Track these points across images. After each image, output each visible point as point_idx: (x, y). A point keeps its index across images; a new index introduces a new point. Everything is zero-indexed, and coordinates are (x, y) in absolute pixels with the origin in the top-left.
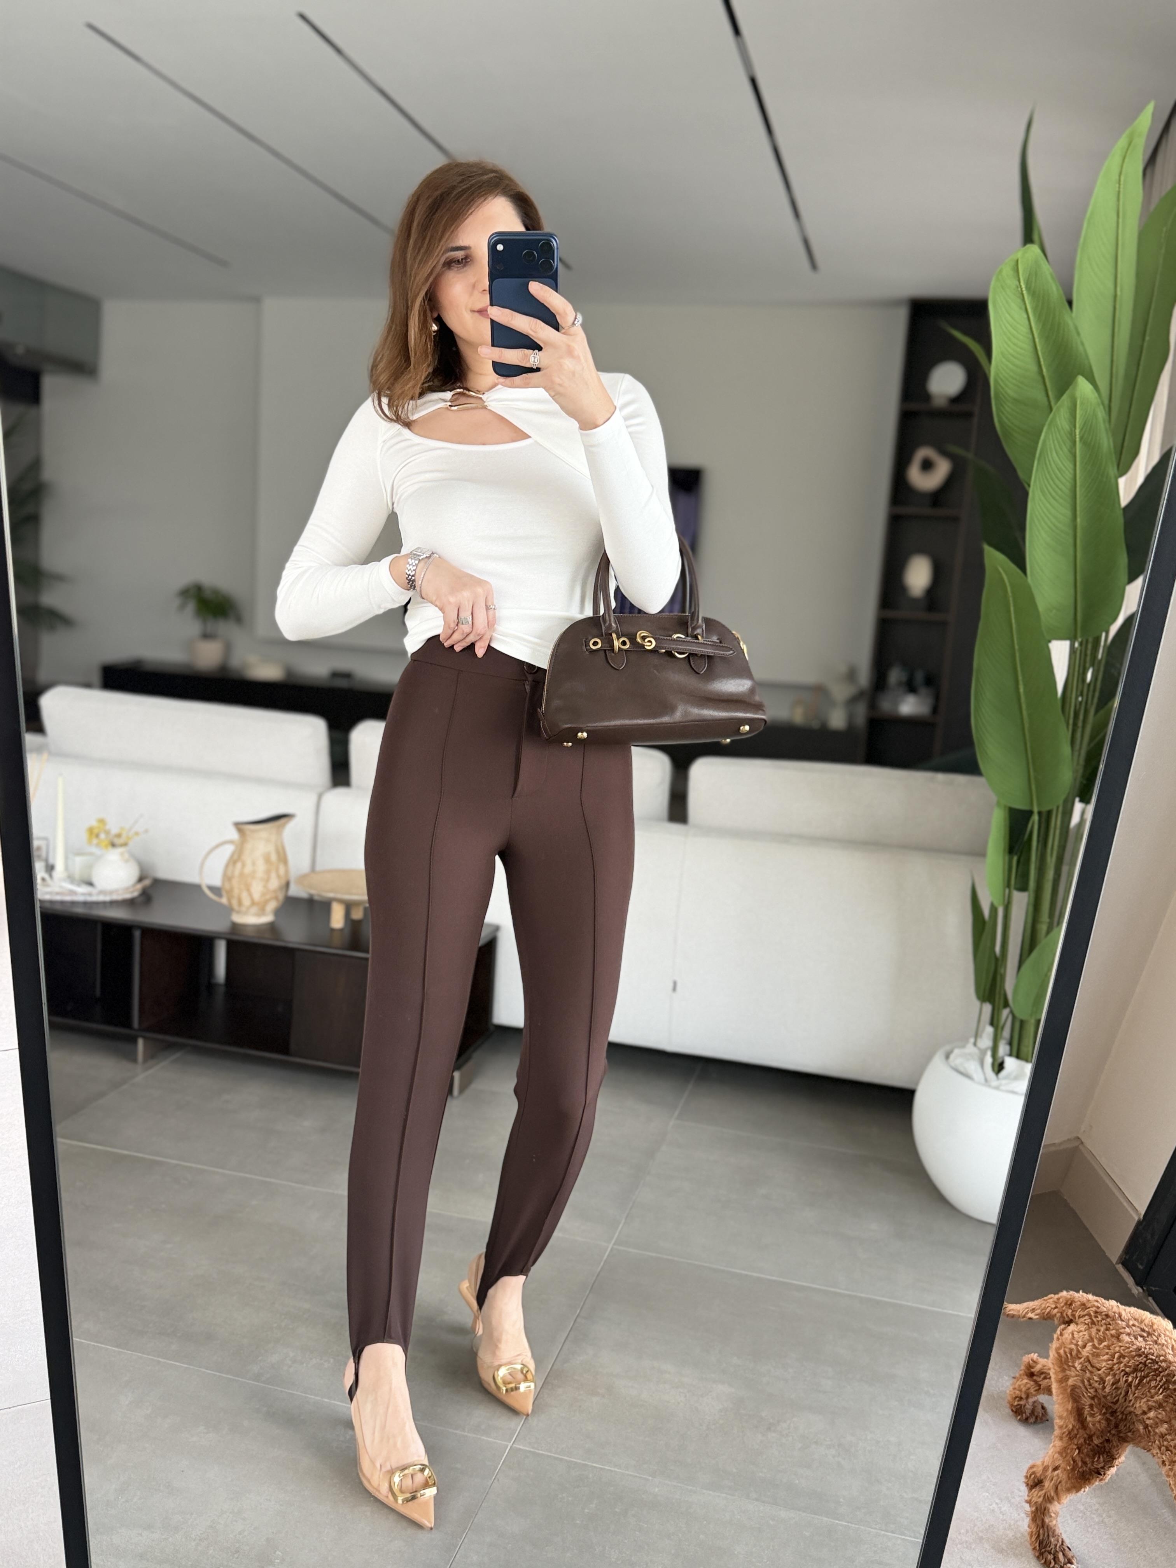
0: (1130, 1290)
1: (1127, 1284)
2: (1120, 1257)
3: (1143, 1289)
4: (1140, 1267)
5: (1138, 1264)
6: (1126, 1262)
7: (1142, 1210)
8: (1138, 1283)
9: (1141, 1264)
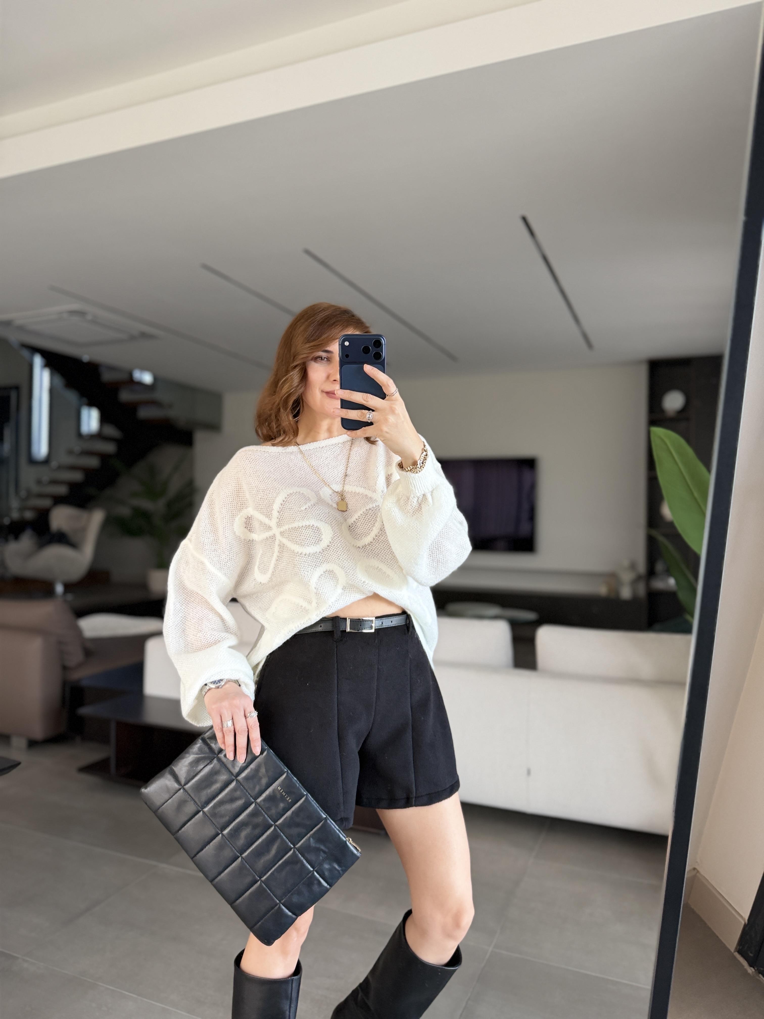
0: (746, 971)
1: (743, 966)
2: (736, 948)
3: (755, 969)
4: (751, 955)
5: (749, 952)
6: (740, 952)
7: (746, 915)
8: (751, 965)
9: (751, 953)
